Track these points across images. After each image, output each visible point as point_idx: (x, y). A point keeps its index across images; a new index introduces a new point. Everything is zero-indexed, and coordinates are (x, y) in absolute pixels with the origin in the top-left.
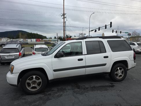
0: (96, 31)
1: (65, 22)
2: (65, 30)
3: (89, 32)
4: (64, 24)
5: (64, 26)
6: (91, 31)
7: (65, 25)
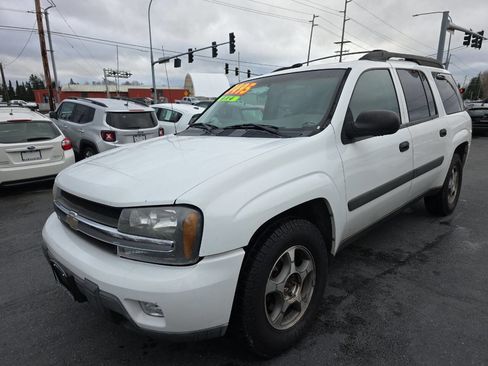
0: (177, 64)
1: (46, 14)
2: (48, 47)
3: (153, 64)
4: (39, 20)
5: (41, 32)
6: (160, 62)
7: (45, 28)
